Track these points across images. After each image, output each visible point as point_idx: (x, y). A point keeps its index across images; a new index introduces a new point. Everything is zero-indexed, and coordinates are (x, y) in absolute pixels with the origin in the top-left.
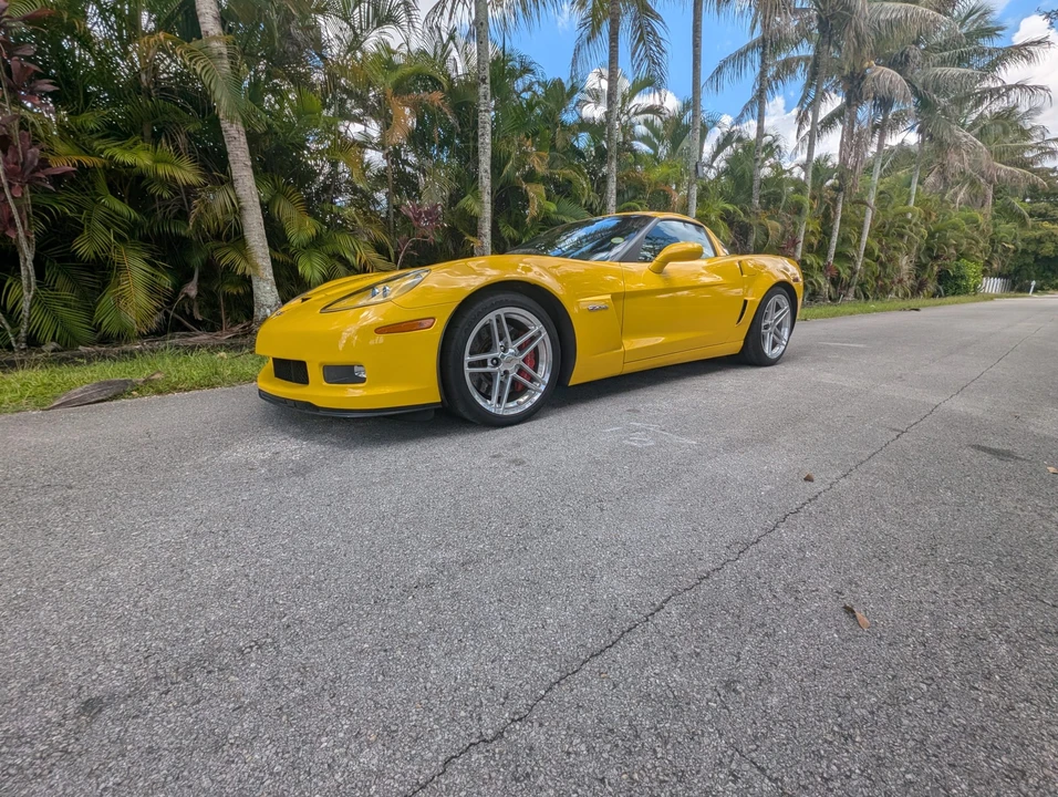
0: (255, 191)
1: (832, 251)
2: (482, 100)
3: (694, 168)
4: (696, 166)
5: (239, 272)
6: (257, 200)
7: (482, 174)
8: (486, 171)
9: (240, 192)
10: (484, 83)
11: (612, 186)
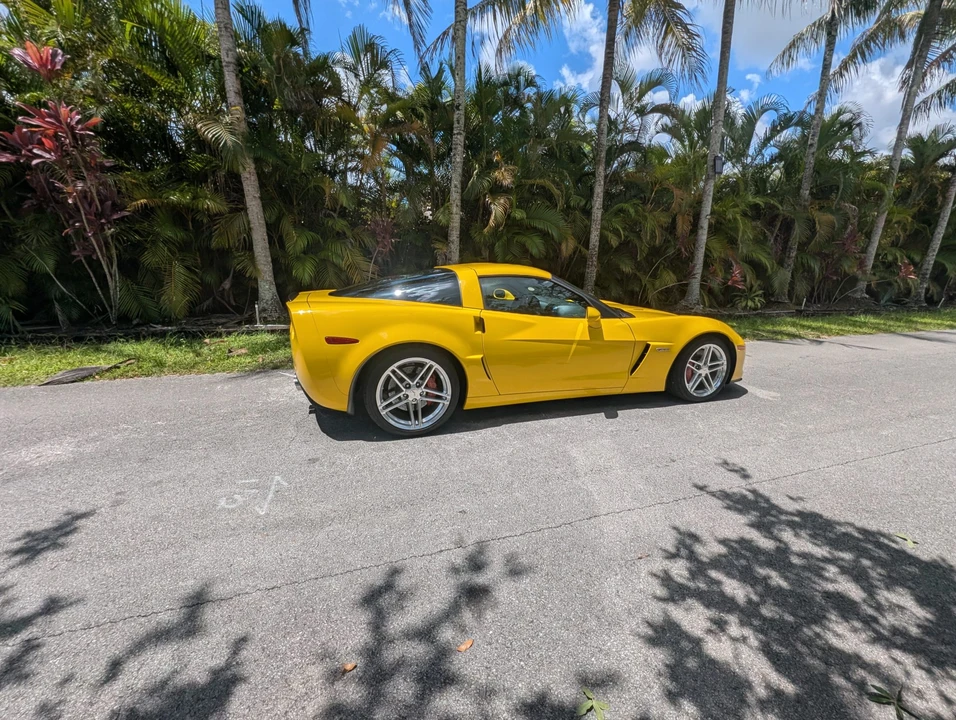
0: (261, 215)
1: (937, 244)
2: (456, 125)
3: (712, 163)
4: (715, 160)
5: (248, 275)
6: (263, 222)
7: (453, 189)
8: (456, 186)
9: (250, 217)
10: (458, 109)
11: (599, 190)
